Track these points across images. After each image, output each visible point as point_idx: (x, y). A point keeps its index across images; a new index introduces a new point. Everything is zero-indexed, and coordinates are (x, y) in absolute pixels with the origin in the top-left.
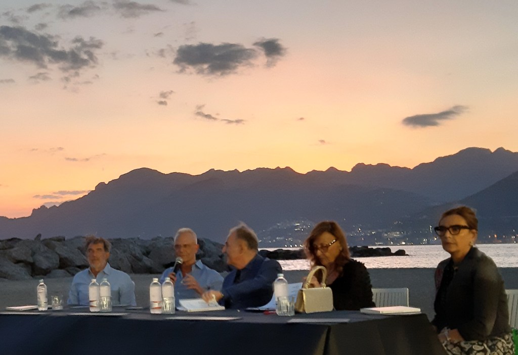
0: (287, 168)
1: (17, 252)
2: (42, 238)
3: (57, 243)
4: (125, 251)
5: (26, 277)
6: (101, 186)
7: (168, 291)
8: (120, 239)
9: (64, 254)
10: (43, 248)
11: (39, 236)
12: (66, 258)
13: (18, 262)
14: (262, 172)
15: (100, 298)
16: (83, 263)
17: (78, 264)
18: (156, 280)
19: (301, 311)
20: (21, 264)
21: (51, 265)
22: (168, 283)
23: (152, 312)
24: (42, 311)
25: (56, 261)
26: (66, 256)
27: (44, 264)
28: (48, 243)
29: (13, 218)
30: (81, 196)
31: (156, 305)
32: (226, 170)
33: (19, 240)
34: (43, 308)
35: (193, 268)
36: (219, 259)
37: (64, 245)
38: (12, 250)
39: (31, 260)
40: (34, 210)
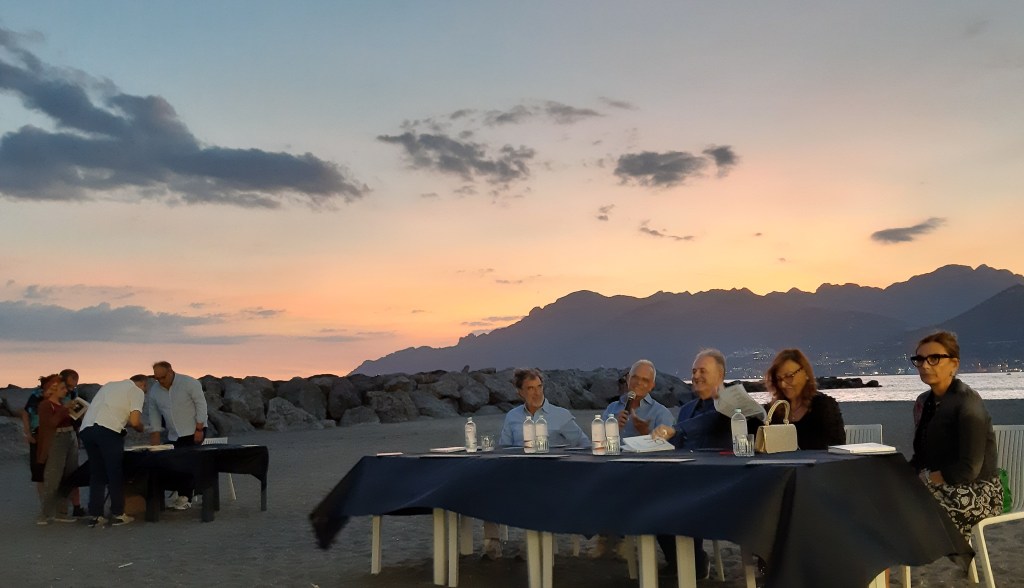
0: (745, 290)
1: (442, 386)
2: (470, 371)
3: (487, 376)
4: (563, 384)
5: (453, 415)
6: (536, 311)
7: (613, 429)
8: (557, 371)
9: (495, 388)
10: (472, 382)
11: (467, 367)
12: (496, 393)
13: (443, 397)
14: (715, 295)
15: (536, 438)
16: (516, 398)
17: (511, 399)
18: (598, 417)
19: (762, 450)
20: (445, 400)
21: (480, 401)
22: (612, 420)
23: (595, 453)
24: (471, 453)
25: (486, 397)
26: (498, 390)
27: (472, 398)
28: (477, 376)
29: (437, 347)
30: (513, 322)
31: (599, 445)
32: (676, 292)
33: (445, 372)
34: (472, 449)
35: (642, 403)
36: (669, 392)
37: (496, 378)
38: (435, 384)
39: (457, 395)
40: (461, 339)
